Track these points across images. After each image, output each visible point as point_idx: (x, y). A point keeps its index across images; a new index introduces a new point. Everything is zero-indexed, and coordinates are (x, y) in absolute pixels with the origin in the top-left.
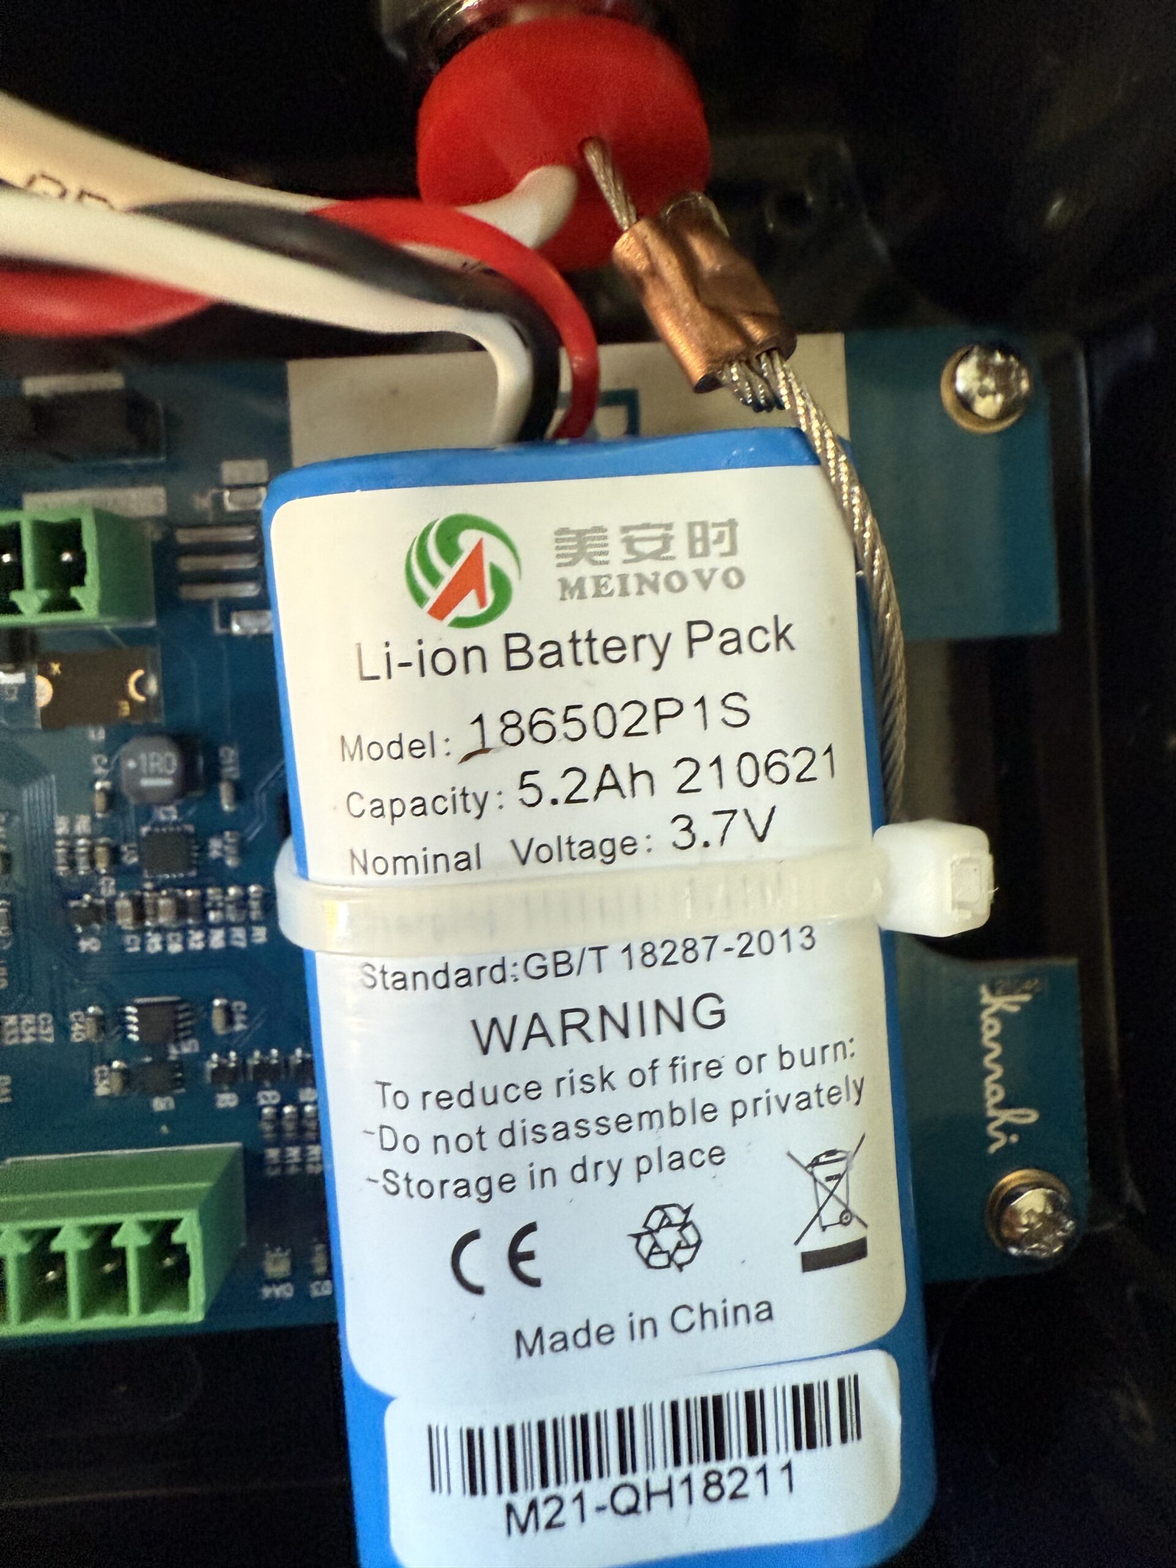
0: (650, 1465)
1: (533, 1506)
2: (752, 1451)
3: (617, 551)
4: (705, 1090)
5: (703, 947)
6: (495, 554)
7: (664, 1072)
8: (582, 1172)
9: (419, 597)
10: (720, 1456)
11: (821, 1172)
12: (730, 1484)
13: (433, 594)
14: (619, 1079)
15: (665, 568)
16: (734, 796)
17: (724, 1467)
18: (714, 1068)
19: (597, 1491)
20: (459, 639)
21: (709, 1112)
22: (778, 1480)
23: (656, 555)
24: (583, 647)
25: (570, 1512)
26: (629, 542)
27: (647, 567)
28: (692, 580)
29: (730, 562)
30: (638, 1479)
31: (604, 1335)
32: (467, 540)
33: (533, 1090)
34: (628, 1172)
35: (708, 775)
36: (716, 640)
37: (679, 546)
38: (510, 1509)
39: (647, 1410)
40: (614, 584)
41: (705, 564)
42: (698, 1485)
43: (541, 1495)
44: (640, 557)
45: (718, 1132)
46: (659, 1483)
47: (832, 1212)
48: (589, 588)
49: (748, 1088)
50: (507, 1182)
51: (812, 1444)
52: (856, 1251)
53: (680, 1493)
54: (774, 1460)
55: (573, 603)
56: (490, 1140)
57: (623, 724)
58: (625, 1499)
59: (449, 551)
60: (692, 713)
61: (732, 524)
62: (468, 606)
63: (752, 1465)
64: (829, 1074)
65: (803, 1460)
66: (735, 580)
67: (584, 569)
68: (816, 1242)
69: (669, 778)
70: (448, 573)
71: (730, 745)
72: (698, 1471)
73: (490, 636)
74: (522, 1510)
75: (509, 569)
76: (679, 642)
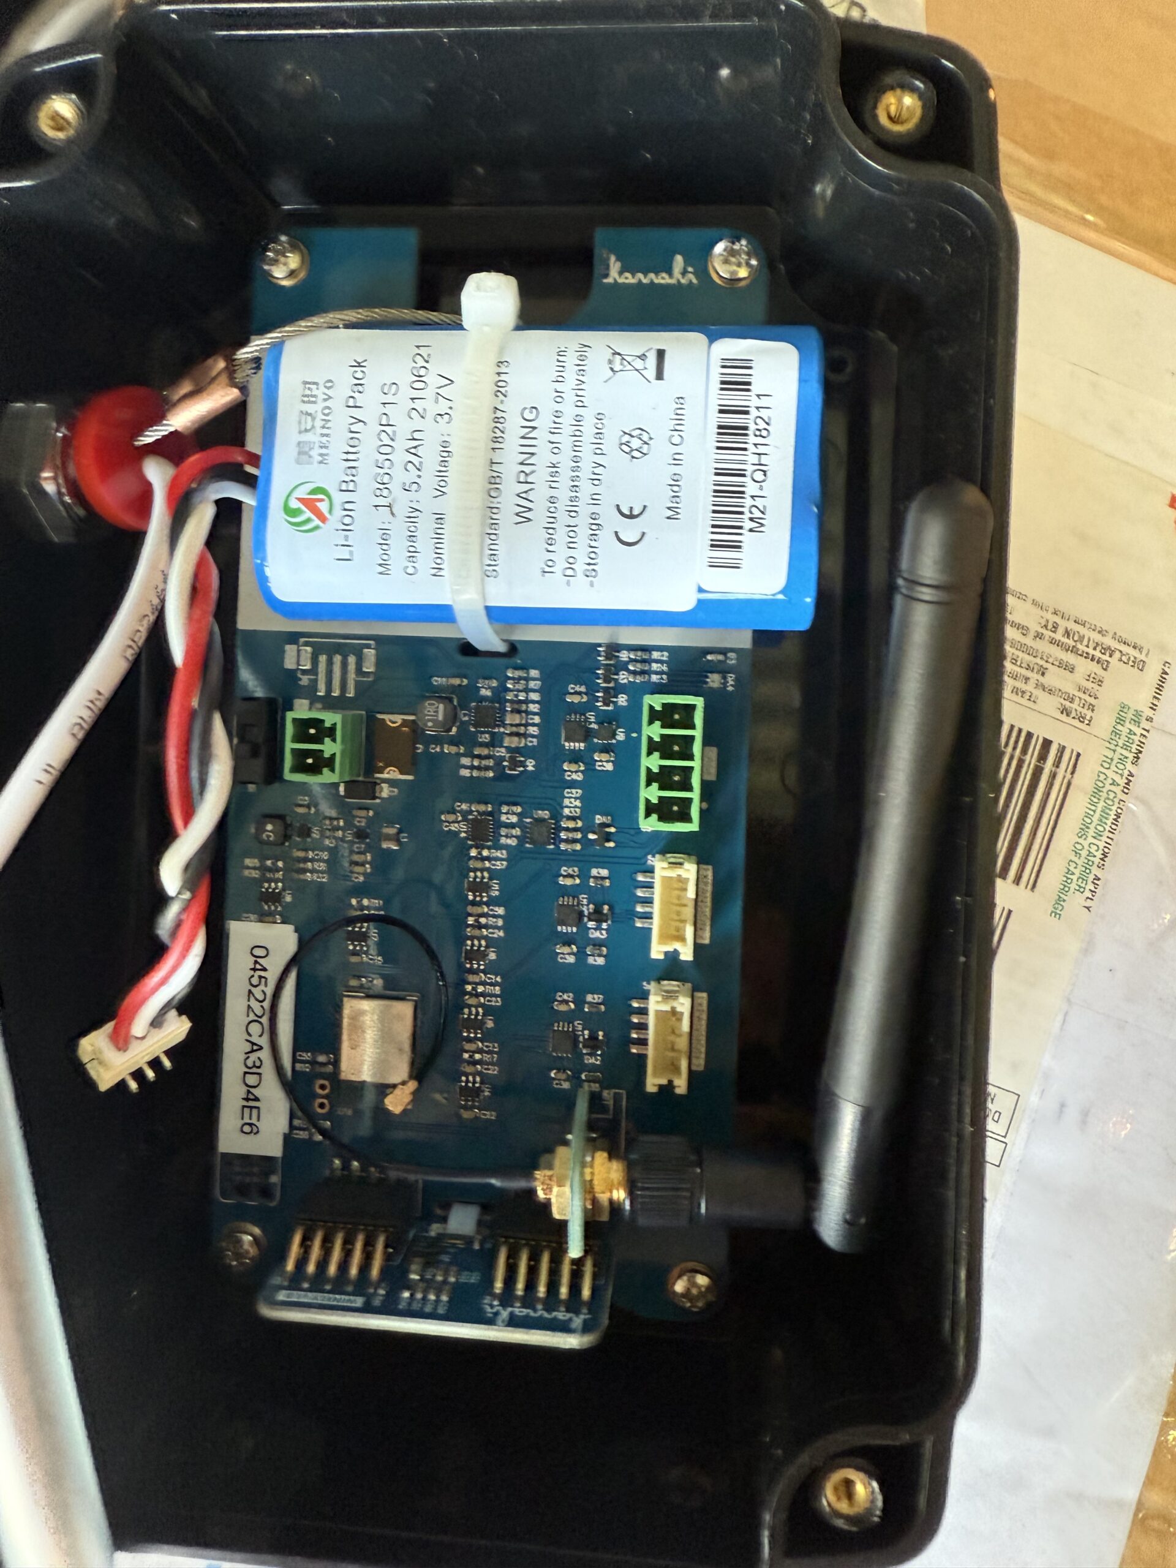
0: (744, 462)
1: (751, 519)
2: (747, 413)
3: (308, 437)
4: (567, 420)
5: (499, 414)
6: (302, 492)
7: (553, 438)
8: (595, 480)
9: (317, 528)
10: (746, 428)
11: (617, 367)
12: (762, 425)
13: (317, 522)
14: (555, 459)
15: (320, 416)
16: (429, 393)
17: (752, 427)
18: (558, 414)
19: (751, 489)
20: (338, 512)
21: (578, 419)
22: (764, 401)
23: (314, 419)
24: (351, 457)
25: (759, 502)
26: (306, 431)
27: (318, 423)
28: (327, 404)
29: (321, 387)
30: (750, 468)
31: (676, 479)
32: (294, 504)
33: (552, 500)
34: (600, 459)
35: (418, 404)
36: (356, 395)
37: (310, 408)
38: (751, 530)
39: (717, 461)
40: (324, 439)
41: (322, 397)
42: (760, 440)
43: (748, 515)
44: (313, 427)
45: (589, 415)
46: (755, 459)
47: (639, 364)
48: (324, 451)
49: (570, 397)
50: (594, 516)
51: (749, 384)
52: (661, 354)
53: (761, 450)
54: (754, 402)
55: (329, 460)
56: (572, 522)
57: (387, 441)
58: (759, 476)
59: (295, 513)
60: (388, 409)
61: (306, 383)
62: (323, 507)
63: (754, 413)
64: (571, 359)
65: (755, 388)
66: (330, 384)
67: (315, 453)
68: (651, 373)
69: (418, 423)
70: (308, 514)
71: (406, 392)
72: (752, 439)
73: (339, 498)
74: (753, 525)
75: (311, 486)
76: (355, 412)
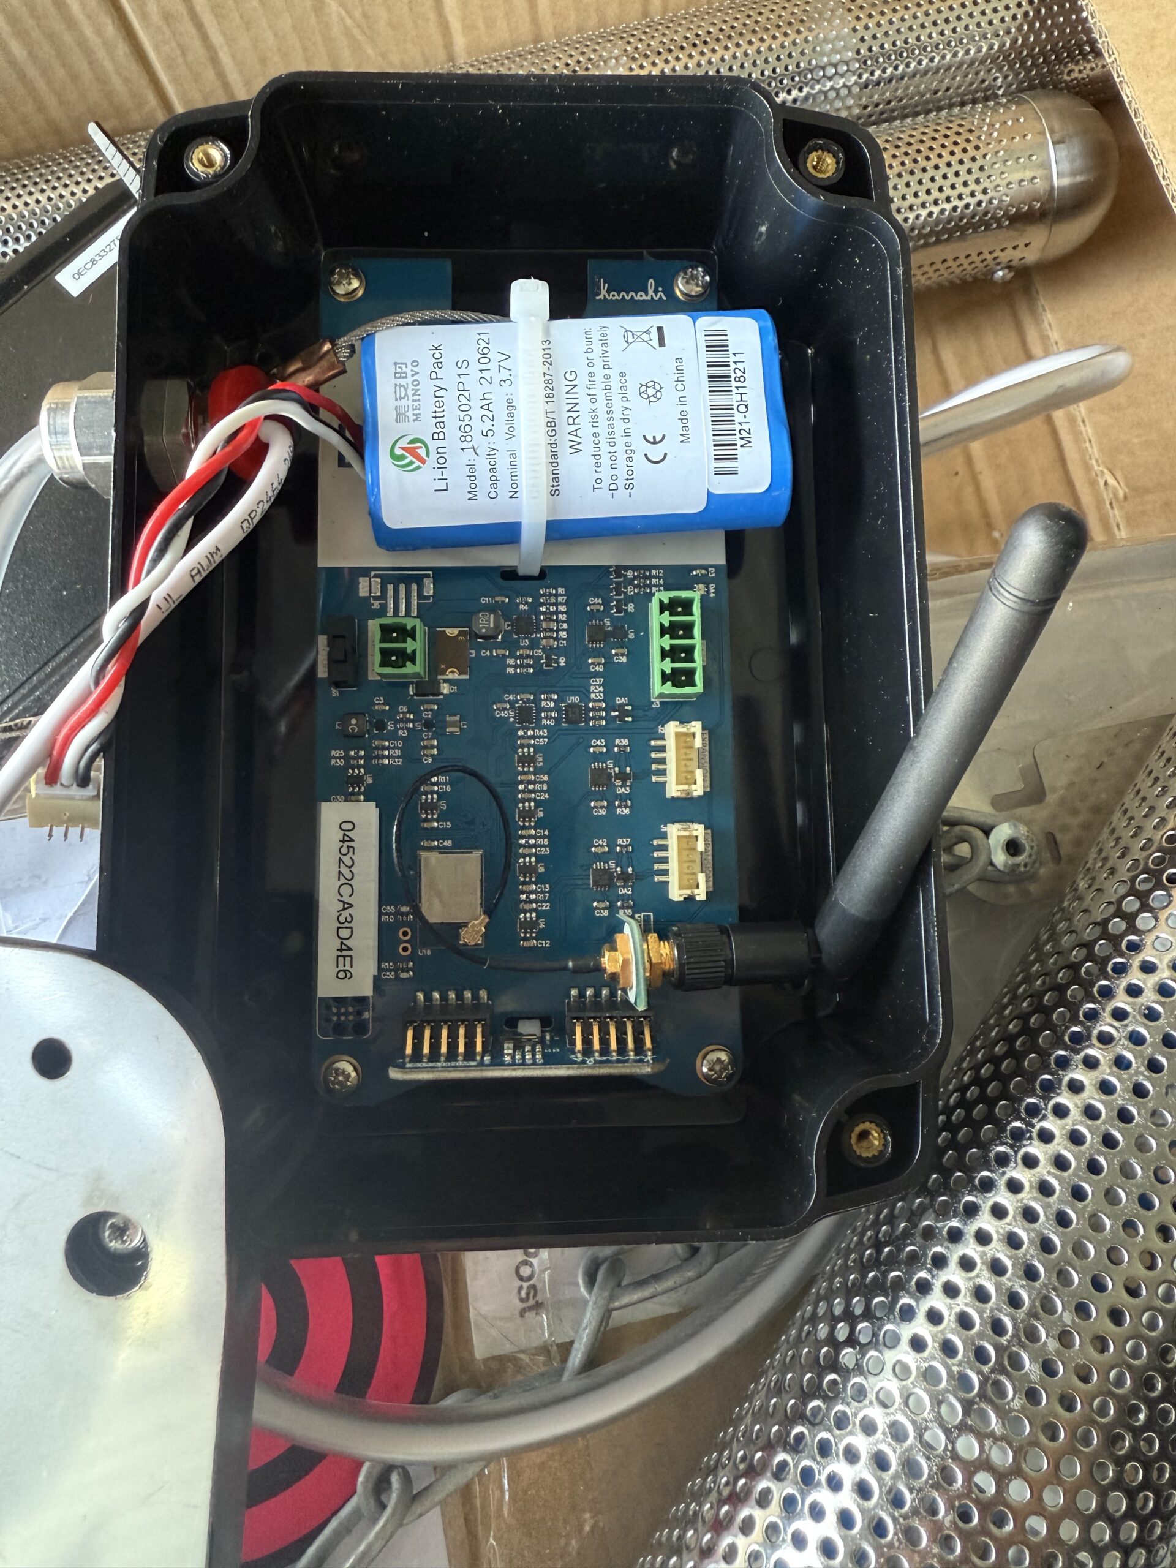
0: (731, 400)
1: (742, 439)
2: (728, 366)
3: (404, 402)
4: (599, 378)
5: (547, 377)
6: (403, 443)
7: (591, 392)
8: (625, 419)
9: (418, 468)
10: (729, 377)
11: (631, 340)
12: (739, 374)
13: (417, 463)
14: (593, 407)
15: (411, 387)
16: (493, 366)
17: (733, 376)
18: (591, 375)
19: (739, 417)
20: (434, 456)
21: (607, 377)
22: (739, 358)
23: (406, 389)
24: (438, 415)
25: (744, 426)
26: (401, 398)
27: (410, 393)
28: (415, 377)
29: (409, 365)
30: (736, 404)
31: (684, 414)
32: (398, 452)
33: (595, 435)
34: (626, 404)
35: (485, 374)
36: (437, 370)
37: (403, 382)
38: (742, 446)
39: (711, 400)
40: (416, 404)
41: (410, 373)
42: (739, 384)
43: (738, 436)
44: (406, 395)
45: (614, 374)
46: (738, 397)
47: (645, 337)
48: (416, 412)
49: (599, 364)
50: (628, 444)
51: (727, 346)
52: (660, 330)
53: (741, 390)
54: (732, 359)
55: (422, 417)
56: (612, 450)
57: (464, 401)
58: (742, 409)
59: (402, 457)
60: (462, 379)
61: (395, 364)
62: (422, 452)
63: (733, 366)
64: (596, 337)
65: (731, 349)
66: (415, 363)
67: (410, 414)
68: (655, 342)
69: (486, 387)
70: (410, 458)
71: (475, 367)
72: (734, 384)
73: (433, 445)
74: (743, 442)
75: (411, 438)
76: (438, 383)
